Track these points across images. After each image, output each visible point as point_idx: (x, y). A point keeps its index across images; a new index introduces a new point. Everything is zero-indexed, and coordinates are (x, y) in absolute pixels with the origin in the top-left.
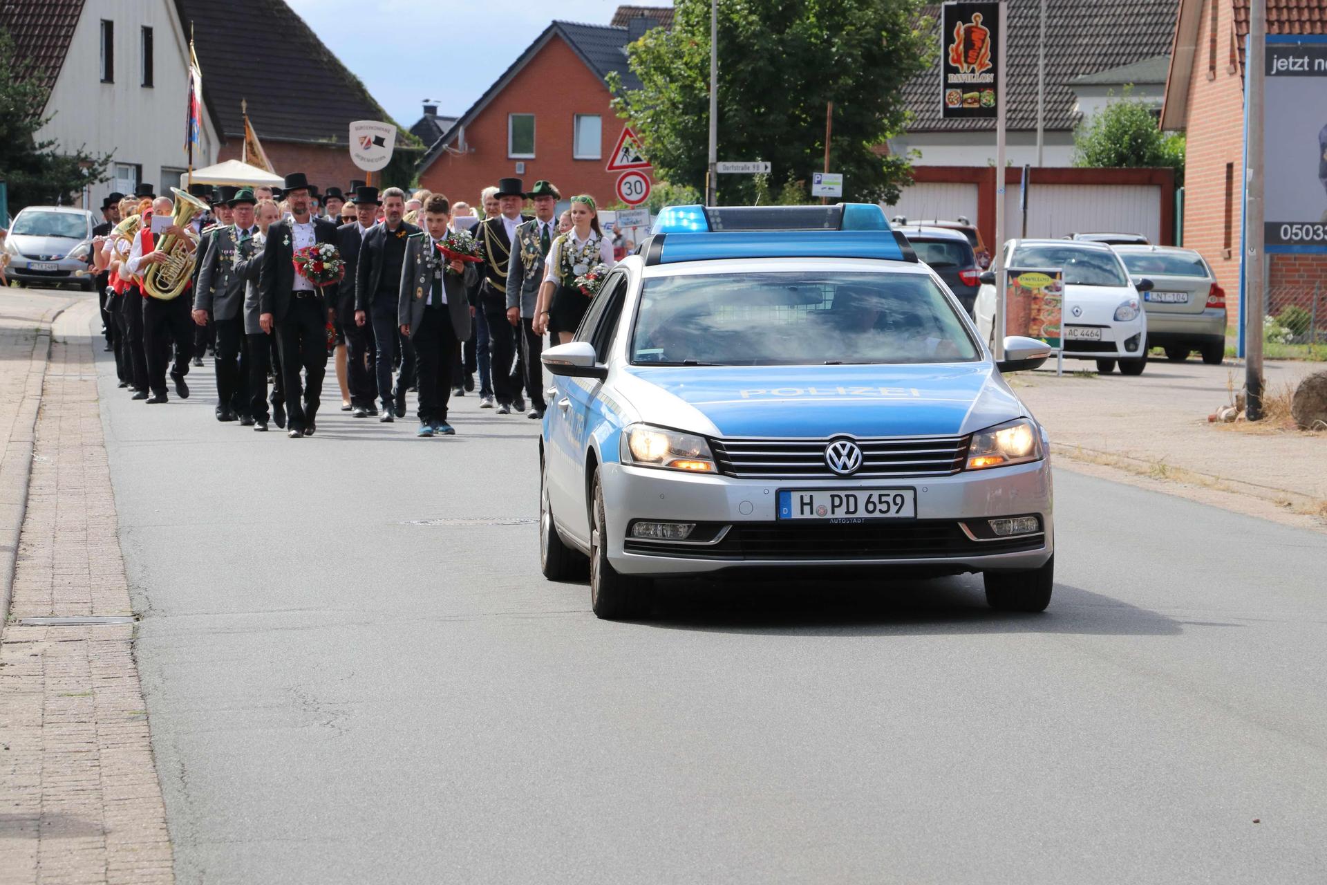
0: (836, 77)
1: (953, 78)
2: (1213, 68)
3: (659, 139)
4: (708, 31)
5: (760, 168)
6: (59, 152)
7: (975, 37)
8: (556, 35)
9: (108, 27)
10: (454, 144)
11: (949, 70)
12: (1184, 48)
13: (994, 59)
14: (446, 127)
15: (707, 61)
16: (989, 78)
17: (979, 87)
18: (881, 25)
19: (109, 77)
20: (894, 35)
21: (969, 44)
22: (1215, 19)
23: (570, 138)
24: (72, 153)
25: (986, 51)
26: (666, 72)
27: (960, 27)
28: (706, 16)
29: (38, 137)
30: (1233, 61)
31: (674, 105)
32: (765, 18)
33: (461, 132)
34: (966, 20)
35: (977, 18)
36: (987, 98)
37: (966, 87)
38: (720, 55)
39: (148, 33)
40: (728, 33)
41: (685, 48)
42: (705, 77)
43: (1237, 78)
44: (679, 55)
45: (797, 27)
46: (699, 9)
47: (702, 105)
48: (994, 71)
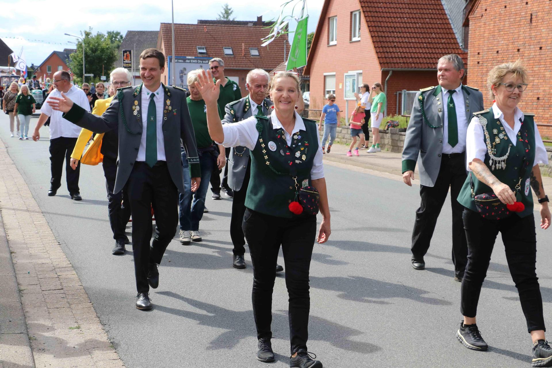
0: (104, 61)
1: (124, 62)
3: (75, 70)
4: (82, 54)
5: (92, 75)
8: (55, 53)
10: (38, 70)
11: (124, 60)
14: (36, 68)
15: (82, 58)
16: (130, 62)
17: (129, 63)
18: (110, 53)
20: (113, 54)
21: (127, 56)
25: (130, 58)
26: (76, 59)
27: (125, 54)
28: (82, 51)
31: (77, 65)
32: (92, 52)
33: (39, 68)
34: (126, 53)
35: (128, 53)
36: (130, 65)
37: (127, 63)
38: (85, 57)
40: (86, 54)
41: (79, 56)
42: (82, 61)
44: (78, 57)
45: (97, 53)
46: (81, 50)
47: (82, 65)
48: (131, 61)
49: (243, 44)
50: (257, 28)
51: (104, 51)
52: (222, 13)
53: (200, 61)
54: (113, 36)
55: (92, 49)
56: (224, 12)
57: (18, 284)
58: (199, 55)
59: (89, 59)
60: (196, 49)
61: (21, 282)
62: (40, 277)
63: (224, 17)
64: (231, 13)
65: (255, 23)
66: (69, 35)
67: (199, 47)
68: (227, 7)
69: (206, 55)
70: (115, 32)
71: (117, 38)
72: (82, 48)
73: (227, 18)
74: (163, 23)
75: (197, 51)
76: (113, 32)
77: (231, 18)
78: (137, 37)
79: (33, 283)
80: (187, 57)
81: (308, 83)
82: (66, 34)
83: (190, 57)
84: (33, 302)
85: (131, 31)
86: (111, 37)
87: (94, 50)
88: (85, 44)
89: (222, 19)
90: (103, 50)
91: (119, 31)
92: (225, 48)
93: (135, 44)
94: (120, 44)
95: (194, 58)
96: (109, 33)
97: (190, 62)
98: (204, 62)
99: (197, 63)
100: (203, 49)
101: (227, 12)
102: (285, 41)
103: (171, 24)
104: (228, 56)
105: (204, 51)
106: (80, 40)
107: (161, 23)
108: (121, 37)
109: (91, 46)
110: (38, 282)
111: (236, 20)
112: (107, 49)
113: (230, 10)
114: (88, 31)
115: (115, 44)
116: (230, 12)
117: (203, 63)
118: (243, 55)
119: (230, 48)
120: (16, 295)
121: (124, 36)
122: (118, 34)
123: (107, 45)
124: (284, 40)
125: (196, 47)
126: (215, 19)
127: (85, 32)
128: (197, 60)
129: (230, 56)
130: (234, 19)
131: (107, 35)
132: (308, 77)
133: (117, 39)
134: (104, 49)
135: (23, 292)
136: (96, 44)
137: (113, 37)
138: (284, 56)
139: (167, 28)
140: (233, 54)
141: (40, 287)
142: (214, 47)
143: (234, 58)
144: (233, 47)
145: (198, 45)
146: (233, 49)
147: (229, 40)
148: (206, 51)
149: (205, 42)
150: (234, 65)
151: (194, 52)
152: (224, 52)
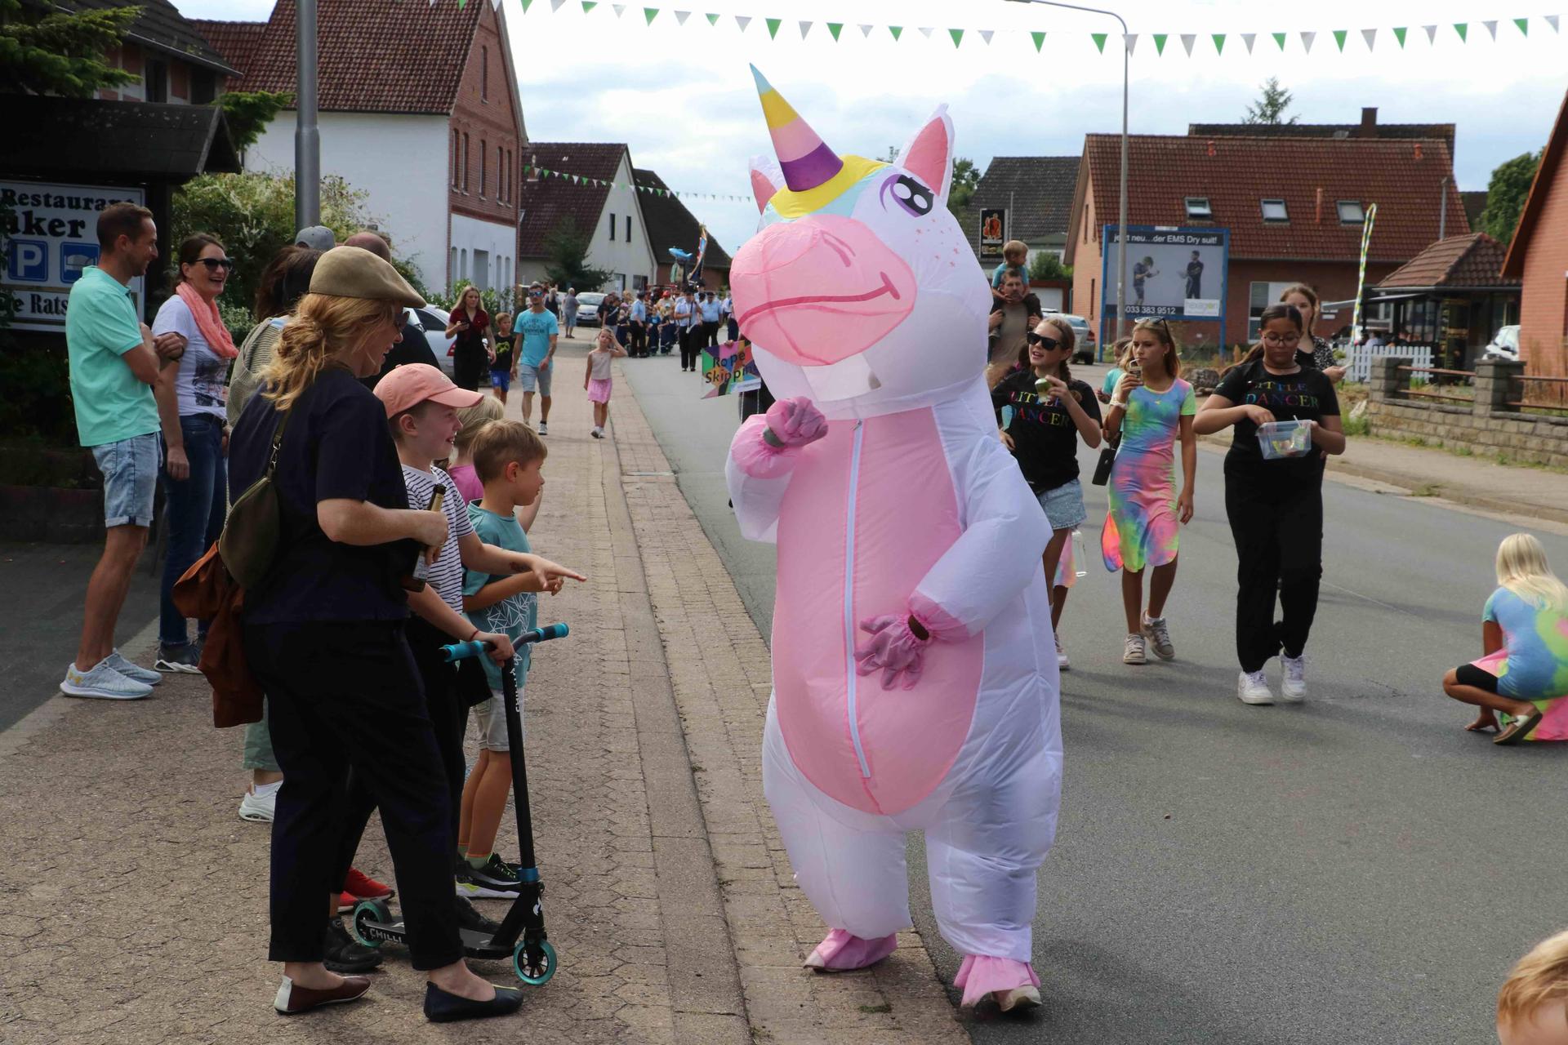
1: (985, 241)
2: (1086, 238)
6: (593, 269)
7: (994, 224)
9: (613, 217)
11: (983, 238)
12: (1074, 229)
13: (1003, 233)
16: (1000, 241)
19: (613, 238)
21: (992, 227)
22: (1087, 218)
24: (598, 270)
25: (999, 230)
27: (988, 220)
29: (584, 263)
30: (1093, 237)
34: (991, 216)
35: (995, 216)
37: (990, 245)
39: (629, 219)
43: (1096, 245)
48: (1002, 238)
49: (1319, 190)
50: (1362, 145)
52: (1259, 104)
53: (1193, 240)
56: (1264, 101)
57: (716, 864)
58: (1190, 222)
60: (1184, 205)
61: (722, 859)
62: (771, 845)
63: (1263, 115)
64: (1285, 102)
65: (1353, 130)
67: (1192, 198)
68: (1273, 87)
69: (1209, 222)
71: (963, 178)
73: (1273, 116)
74: (1093, 135)
75: (1184, 210)
77: (1284, 118)
78: (1019, 174)
79: (755, 864)
80: (1158, 228)
81: (1511, 300)
83: (1164, 228)
84: (758, 921)
85: (1002, 158)
89: (1259, 121)
91: (968, 160)
92: (1266, 203)
93: (1012, 194)
94: (971, 194)
95: (1175, 229)
97: (1165, 242)
98: (1204, 240)
99: (1185, 243)
100: (1202, 204)
101: (1274, 101)
102: (1444, 180)
103: (1119, 136)
104: (1275, 224)
105: (1205, 211)
107: (1088, 135)
108: (975, 174)
110: (768, 862)
111: (1298, 122)
113: (1282, 94)
115: (959, 195)
116: (1281, 100)
117: (1200, 243)
118: (1317, 221)
119: (1280, 203)
120: (710, 896)
121: (982, 173)
122: (967, 168)
124: (1443, 176)
125: (1183, 199)
126: (1239, 122)
128: (1186, 235)
129: (1280, 224)
130: (1292, 120)
132: (1514, 281)
133: (963, 182)
135: (728, 888)
138: (1439, 221)
139: (1103, 148)
140: (1289, 218)
141: (773, 876)
142: (1235, 197)
143: (1292, 230)
144: (1288, 198)
145: (1190, 194)
146: (1289, 204)
147: (1278, 179)
148: (1212, 210)
149: (1208, 186)
150: (1290, 250)
151: (1177, 213)
152: (1261, 211)
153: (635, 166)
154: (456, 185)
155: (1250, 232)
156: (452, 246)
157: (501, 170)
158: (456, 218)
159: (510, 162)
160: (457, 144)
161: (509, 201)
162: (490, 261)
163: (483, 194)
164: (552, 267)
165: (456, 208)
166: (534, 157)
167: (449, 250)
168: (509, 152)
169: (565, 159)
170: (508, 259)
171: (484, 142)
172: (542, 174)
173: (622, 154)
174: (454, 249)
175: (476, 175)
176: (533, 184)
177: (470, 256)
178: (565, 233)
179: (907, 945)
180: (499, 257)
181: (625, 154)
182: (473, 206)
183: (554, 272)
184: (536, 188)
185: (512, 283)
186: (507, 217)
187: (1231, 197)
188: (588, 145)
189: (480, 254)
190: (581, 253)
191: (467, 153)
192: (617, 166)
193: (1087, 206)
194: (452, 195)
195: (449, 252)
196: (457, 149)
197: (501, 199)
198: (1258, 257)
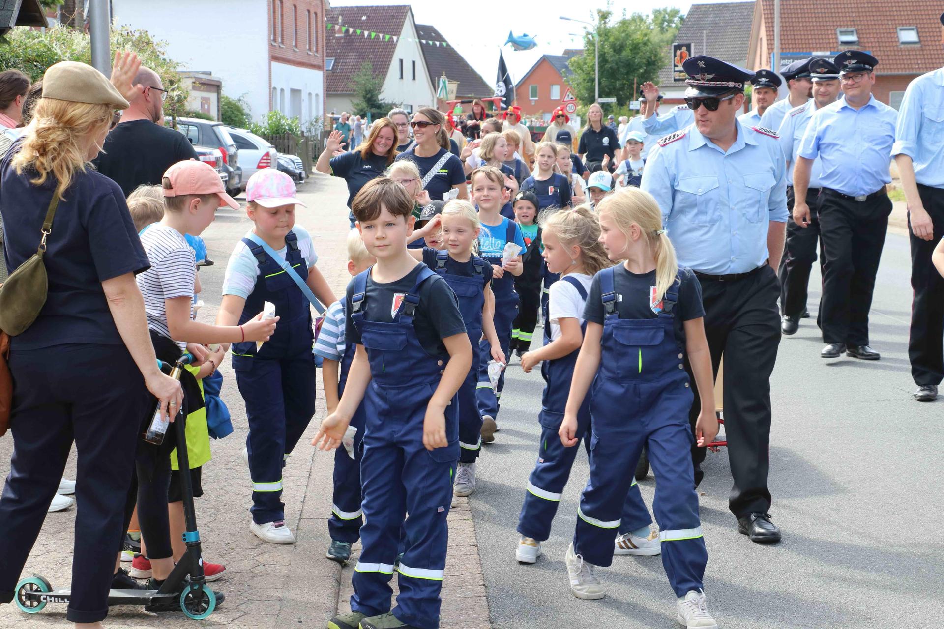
0: (637, 70)
1: (676, 69)
2: (760, 64)
3: (580, 91)
4: (594, 57)
5: (613, 100)
6: (387, 102)
7: (683, 55)
8: (544, 60)
9: (401, 61)
11: (675, 66)
12: (751, 57)
15: (594, 65)
18: (651, 52)
19: (402, 77)
20: (656, 56)
21: (682, 57)
22: (761, 48)
23: (549, 94)
24: (391, 102)
26: (581, 69)
27: (679, 52)
28: (594, 50)
29: (380, 97)
30: (767, 62)
31: (584, 80)
32: (614, 51)
34: (680, 49)
35: (684, 49)
38: (599, 63)
39: (414, 63)
40: (602, 56)
41: (588, 61)
42: (594, 71)
44: (585, 64)
45: (624, 53)
46: (592, 48)
47: (593, 80)
51: (639, 49)
54: (663, 18)
55: (613, 46)
59: (608, 66)
60: (836, 34)
66: (570, 20)
67: (843, 29)
70: (668, 10)
71: (672, 21)
72: (594, 45)
75: (837, 38)
76: (665, 10)
78: (711, 17)
82: (561, 18)
85: (698, 5)
86: (660, 21)
87: (618, 49)
88: (600, 35)
90: (635, 48)
91: (677, 8)
92: (901, 30)
93: (704, 32)
95: (828, 53)
96: (657, 13)
100: (851, 33)
104: (909, 46)
105: (853, 38)
106: (591, 30)
108: (682, 19)
109: (611, 39)
112: (645, 44)
114: (604, 9)
115: (668, 35)
119: (912, 29)
121: (686, 16)
122: (675, 13)
123: (645, 35)
125: (835, 30)
127: (599, 11)
129: (913, 46)
131: (652, 17)
133: (674, 25)
134: (638, 44)
136: (623, 35)
137: (664, 20)
140: (920, 42)
142: (877, 27)
143: (923, 50)
144: (919, 26)
145: (841, 26)
146: (920, 30)
147: (911, 11)
148: (858, 38)
149: (855, 19)
150: (921, 66)
151: (831, 41)
152: (898, 37)
153: (417, 22)
154: (275, 40)
155: (889, 53)
156: (273, 86)
157: (310, 27)
158: (275, 64)
159: (316, 22)
160: (274, 8)
161: (317, 51)
162: (303, 98)
163: (296, 46)
164: (356, 101)
165: (275, 58)
166: (340, 17)
167: (270, 89)
168: (316, 14)
169: (364, 18)
170: (317, 95)
171: (295, 6)
172: (347, 31)
173: (407, 12)
174: (275, 88)
175: (290, 31)
176: (341, 38)
177: (287, 94)
178: (365, 75)
179: (473, 595)
180: (310, 94)
181: (409, 13)
182: (289, 55)
183: (358, 105)
184: (342, 41)
185: (321, 113)
186: (315, 63)
187: (874, 27)
188: (381, 7)
189: (295, 92)
190: (378, 88)
191: (282, 15)
192: (403, 22)
193: (761, 39)
194: (272, 47)
195: (270, 91)
196: (274, 12)
197: (310, 49)
198: (896, 72)
